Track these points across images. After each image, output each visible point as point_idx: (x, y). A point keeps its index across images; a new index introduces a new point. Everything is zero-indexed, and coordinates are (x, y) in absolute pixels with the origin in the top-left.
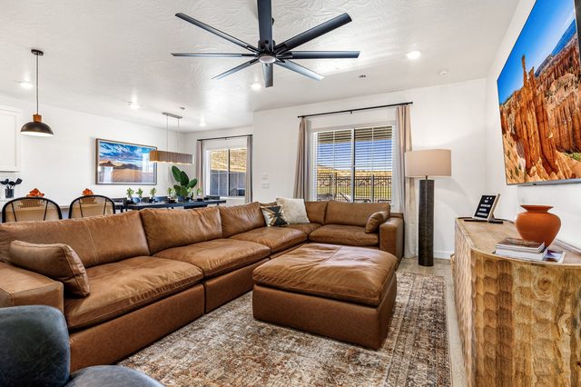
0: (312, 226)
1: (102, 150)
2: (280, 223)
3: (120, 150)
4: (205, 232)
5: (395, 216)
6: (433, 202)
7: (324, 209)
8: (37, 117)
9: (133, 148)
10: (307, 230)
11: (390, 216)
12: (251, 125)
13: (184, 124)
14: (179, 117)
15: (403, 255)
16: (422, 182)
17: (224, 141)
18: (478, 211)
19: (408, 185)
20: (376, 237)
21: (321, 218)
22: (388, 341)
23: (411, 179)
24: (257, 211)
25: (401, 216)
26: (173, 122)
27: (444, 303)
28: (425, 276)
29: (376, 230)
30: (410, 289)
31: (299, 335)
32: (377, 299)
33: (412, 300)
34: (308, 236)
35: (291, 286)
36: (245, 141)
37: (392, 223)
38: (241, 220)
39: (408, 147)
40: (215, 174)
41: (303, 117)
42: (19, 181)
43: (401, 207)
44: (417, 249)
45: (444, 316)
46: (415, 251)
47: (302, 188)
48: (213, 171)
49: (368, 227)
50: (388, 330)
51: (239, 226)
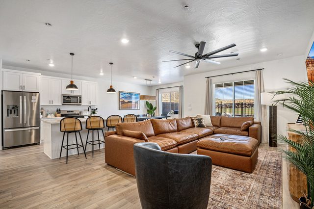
0: (214, 128)
1: (121, 96)
2: (201, 126)
3: (127, 95)
4: (172, 129)
5: (256, 123)
6: (276, 116)
7: (219, 120)
8: (111, 86)
9: (131, 94)
10: (212, 129)
11: (253, 123)
12: (182, 81)
13: (153, 83)
14: (151, 80)
15: (261, 142)
16: (270, 107)
17: (168, 89)
18: (298, 120)
19: (263, 108)
20: (247, 132)
21: (218, 124)
22: (255, 171)
23: (265, 106)
24: (190, 120)
25: (260, 123)
26: (148, 83)
27: (281, 161)
28: (273, 151)
29: (247, 130)
30: (264, 155)
31: (218, 167)
32: (250, 153)
33: (265, 159)
34: (214, 132)
35: (214, 148)
36: (178, 89)
37: (255, 126)
38: (184, 124)
39: (262, 90)
40: (164, 104)
41: (208, 77)
42: (97, 109)
43: (259, 119)
44: (268, 139)
45: (281, 165)
46: (267, 140)
47: (208, 110)
48: (163, 103)
49: (242, 129)
50: (254, 168)
51: (184, 126)
